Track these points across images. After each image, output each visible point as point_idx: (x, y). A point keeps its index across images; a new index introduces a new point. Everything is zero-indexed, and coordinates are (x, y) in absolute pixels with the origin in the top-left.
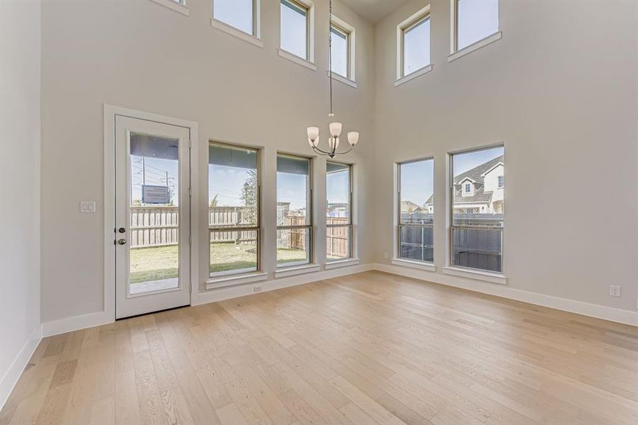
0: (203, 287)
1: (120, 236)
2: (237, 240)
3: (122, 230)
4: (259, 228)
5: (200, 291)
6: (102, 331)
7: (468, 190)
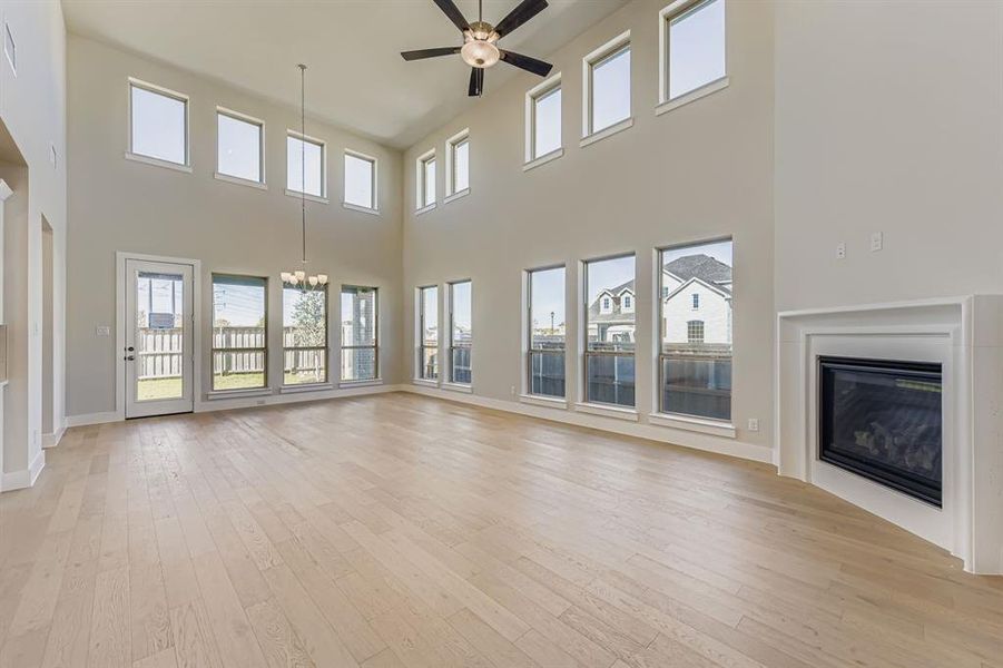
0: (205, 398)
1: (129, 354)
2: (294, 369)
3: (131, 349)
4: (265, 350)
5: (203, 401)
6: (115, 425)
7: (627, 305)
